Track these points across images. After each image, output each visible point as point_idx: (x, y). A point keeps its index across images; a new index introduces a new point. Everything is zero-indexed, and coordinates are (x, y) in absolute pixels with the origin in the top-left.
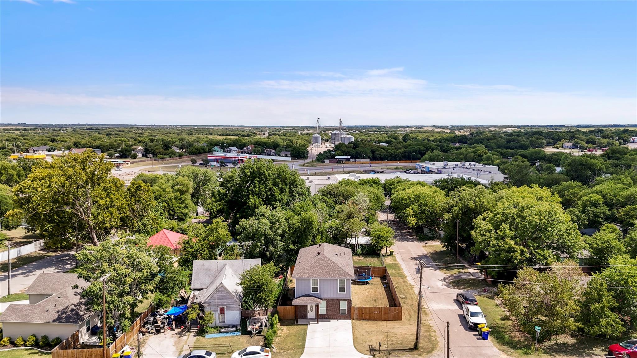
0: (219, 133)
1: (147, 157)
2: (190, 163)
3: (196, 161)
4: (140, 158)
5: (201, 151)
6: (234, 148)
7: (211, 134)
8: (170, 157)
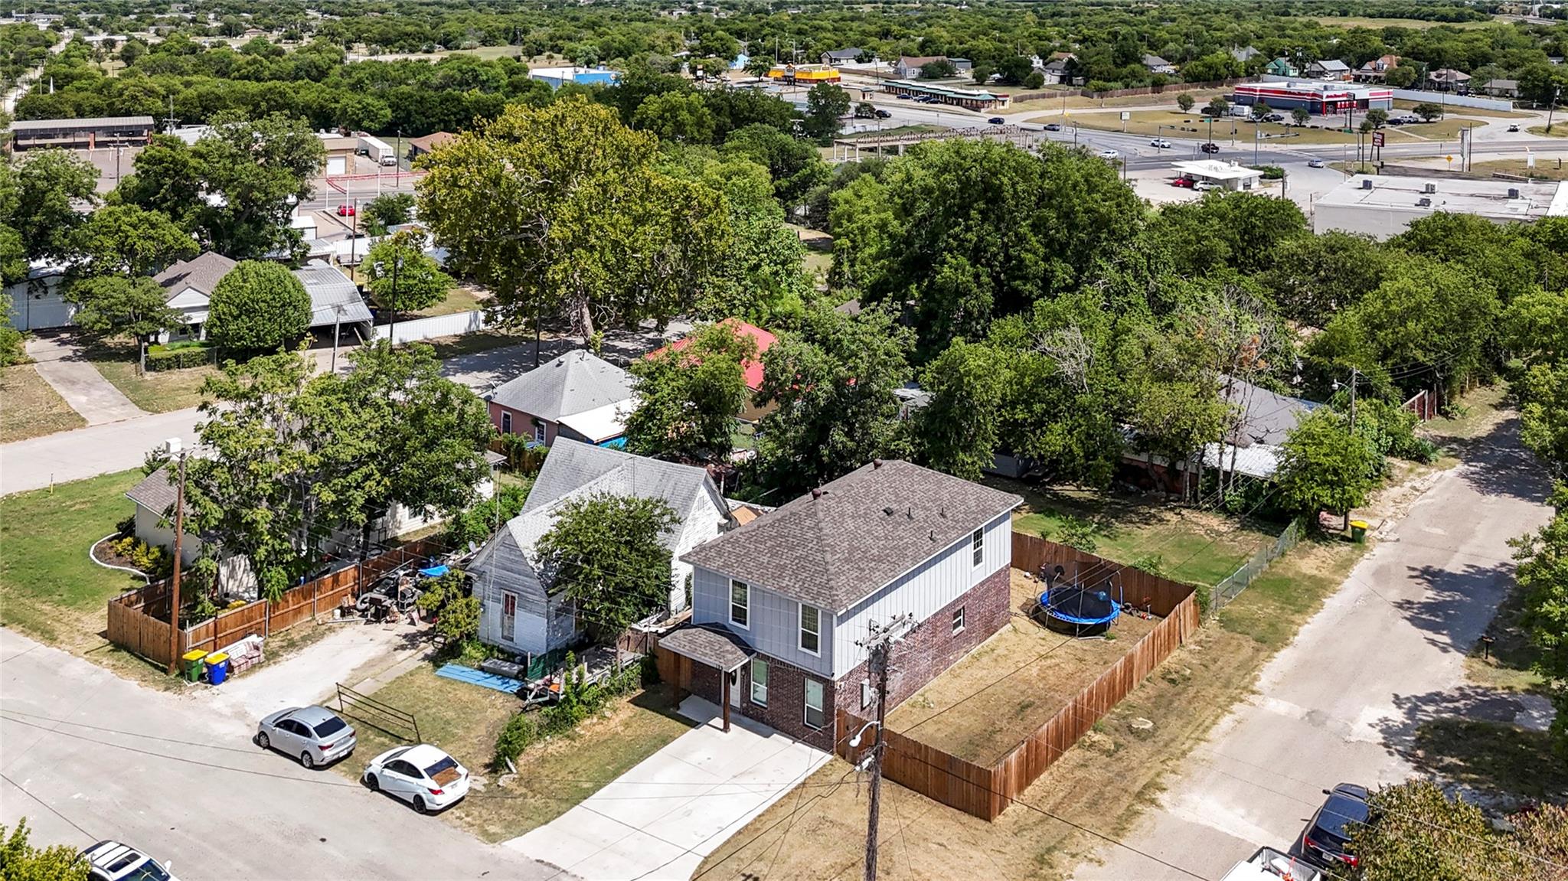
0: (1369, 11)
1: (1070, 83)
2: (1176, 107)
3: (1191, 101)
4: (1050, 87)
5: (1223, 71)
6: (1338, 64)
7: (1344, 14)
8: (1127, 87)
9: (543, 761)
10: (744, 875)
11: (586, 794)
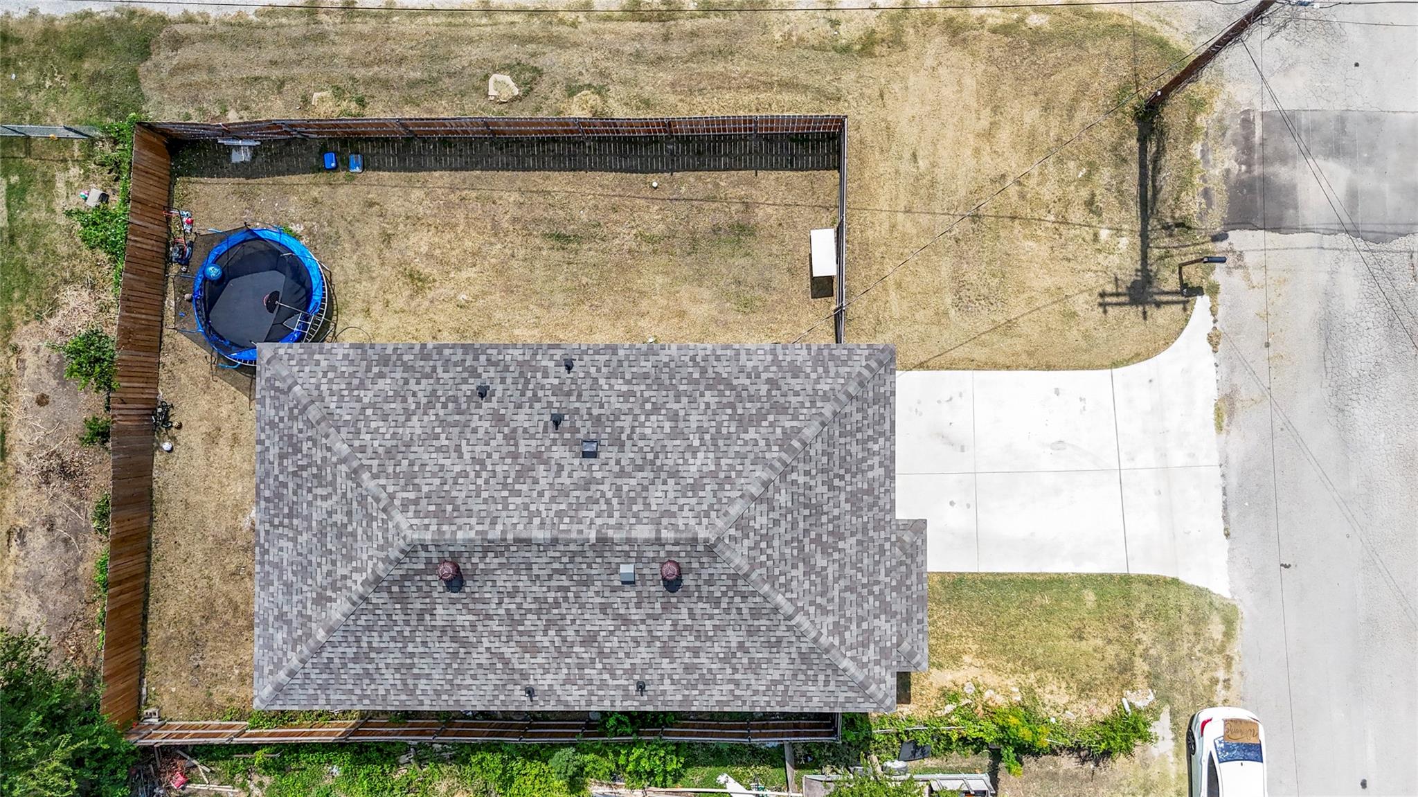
9: (1085, 690)
10: (1105, 312)
11: (1101, 582)
